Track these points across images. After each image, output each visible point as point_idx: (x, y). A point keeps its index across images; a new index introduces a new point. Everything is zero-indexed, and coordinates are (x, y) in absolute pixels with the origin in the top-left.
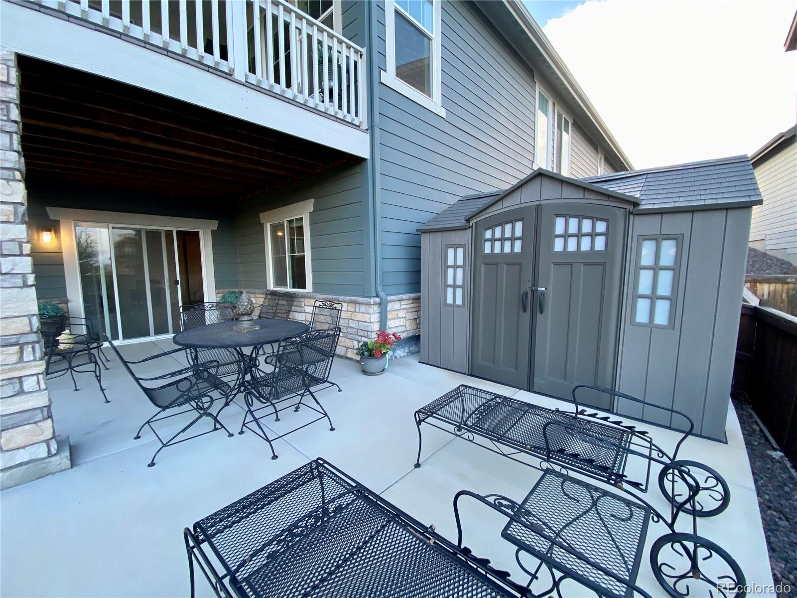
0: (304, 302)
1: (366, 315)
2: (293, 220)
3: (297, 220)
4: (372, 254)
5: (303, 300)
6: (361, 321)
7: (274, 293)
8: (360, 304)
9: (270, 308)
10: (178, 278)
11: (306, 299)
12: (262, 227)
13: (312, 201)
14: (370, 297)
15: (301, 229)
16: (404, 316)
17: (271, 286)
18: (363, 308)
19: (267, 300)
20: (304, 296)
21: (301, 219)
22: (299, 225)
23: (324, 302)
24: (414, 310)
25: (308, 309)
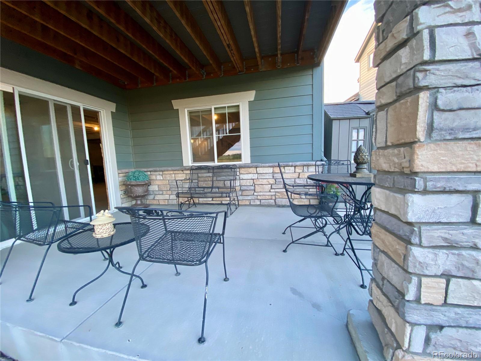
0: (239, 171)
2: (224, 107)
10: (88, 158)
13: (253, 93)
17: (189, 163)
18: (312, 169)
21: (236, 106)
25: (242, 176)
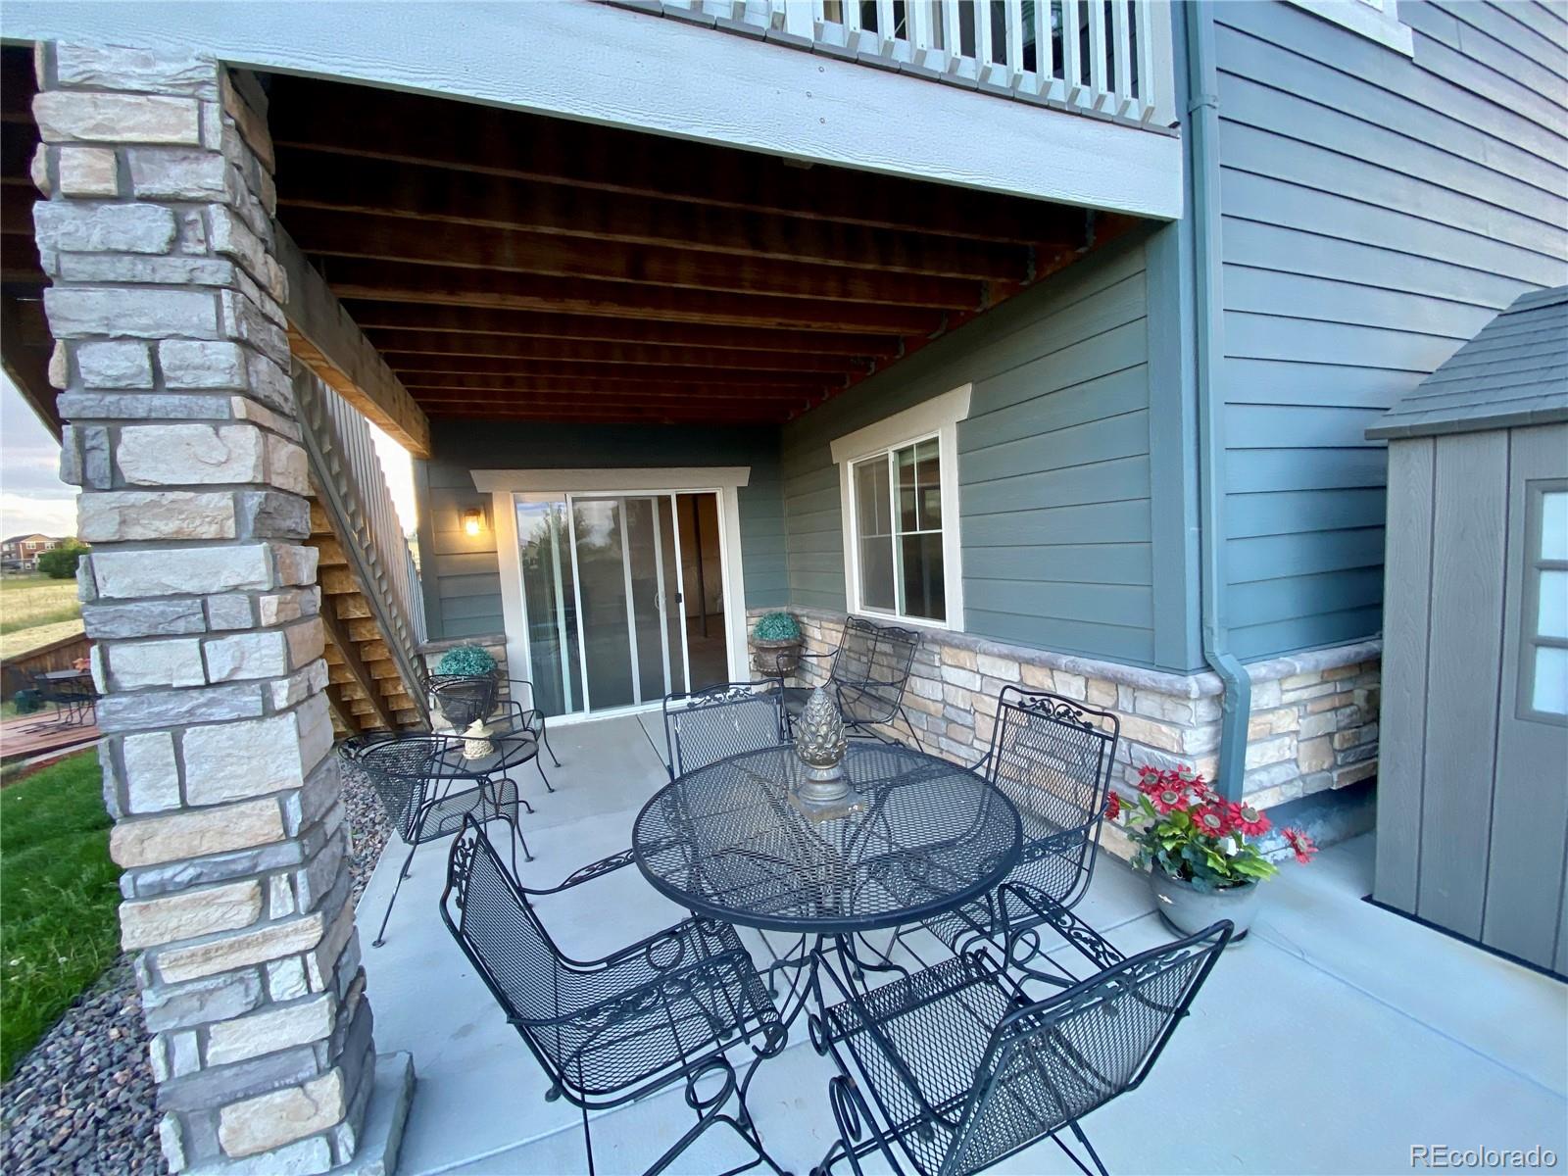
0: (939, 654)
1: (1164, 728)
2: (910, 448)
3: (921, 445)
4: (1191, 530)
5: (936, 649)
6: (1138, 742)
7: (864, 625)
8: (1135, 687)
9: (852, 654)
10: (681, 590)
11: (946, 649)
12: (834, 473)
13: (968, 388)
14: (1183, 672)
15: (931, 467)
16: (1294, 727)
17: (855, 605)
18: (1148, 704)
19: (848, 637)
20: (944, 641)
21: (935, 441)
22: (930, 456)
23: (1037, 698)
24: (1327, 704)
25: (950, 674)
